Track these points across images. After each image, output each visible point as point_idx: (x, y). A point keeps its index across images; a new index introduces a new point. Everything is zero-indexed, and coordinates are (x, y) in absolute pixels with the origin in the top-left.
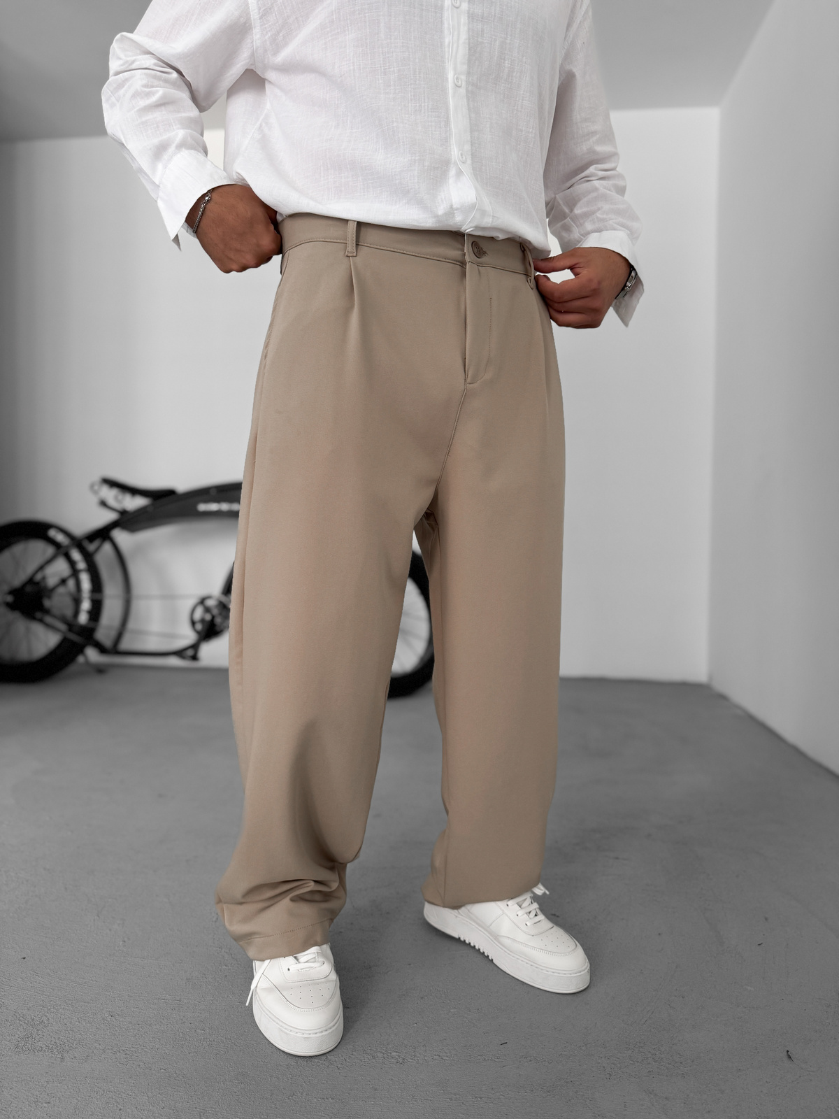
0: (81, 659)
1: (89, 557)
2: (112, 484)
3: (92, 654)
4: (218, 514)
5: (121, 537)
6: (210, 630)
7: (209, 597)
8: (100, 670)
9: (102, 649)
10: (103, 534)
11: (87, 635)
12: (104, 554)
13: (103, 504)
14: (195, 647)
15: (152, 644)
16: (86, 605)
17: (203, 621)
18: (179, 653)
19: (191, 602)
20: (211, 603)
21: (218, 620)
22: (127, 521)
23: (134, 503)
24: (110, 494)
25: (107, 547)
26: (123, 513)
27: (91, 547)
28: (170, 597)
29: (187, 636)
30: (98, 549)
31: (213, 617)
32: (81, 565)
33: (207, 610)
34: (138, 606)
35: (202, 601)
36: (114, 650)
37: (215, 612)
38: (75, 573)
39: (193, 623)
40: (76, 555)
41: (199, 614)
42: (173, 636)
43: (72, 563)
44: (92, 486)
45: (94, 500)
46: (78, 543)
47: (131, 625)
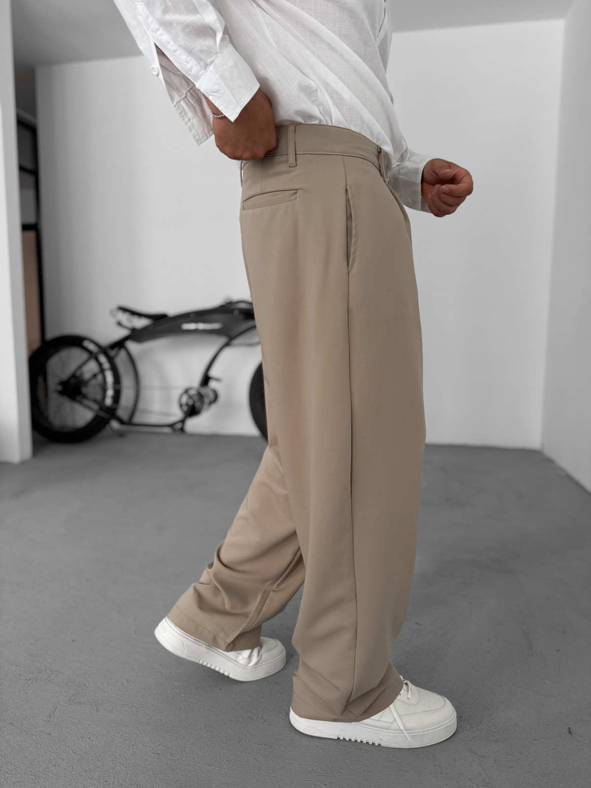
0: (108, 427)
1: (111, 360)
2: (124, 310)
3: (115, 424)
4: (196, 331)
5: (133, 347)
6: (192, 411)
7: (190, 388)
8: (121, 435)
9: (121, 422)
10: (120, 344)
11: (111, 412)
12: (121, 358)
13: (119, 324)
14: (183, 421)
15: (154, 419)
16: (110, 393)
17: (187, 404)
18: (171, 426)
19: (179, 392)
20: (192, 392)
21: (198, 405)
22: (136, 335)
23: (140, 323)
24: (124, 318)
25: (123, 353)
26: (133, 330)
27: (112, 353)
28: (166, 388)
29: (177, 414)
30: (117, 354)
31: (194, 402)
32: (106, 365)
33: (190, 397)
34: (145, 393)
35: (186, 391)
36: (130, 423)
37: (196, 398)
38: (102, 371)
39: (181, 406)
40: (103, 359)
41: (185, 399)
42: (167, 414)
43: (100, 364)
44: (112, 313)
45: (113, 322)
46: (104, 350)
47: (141, 405)
